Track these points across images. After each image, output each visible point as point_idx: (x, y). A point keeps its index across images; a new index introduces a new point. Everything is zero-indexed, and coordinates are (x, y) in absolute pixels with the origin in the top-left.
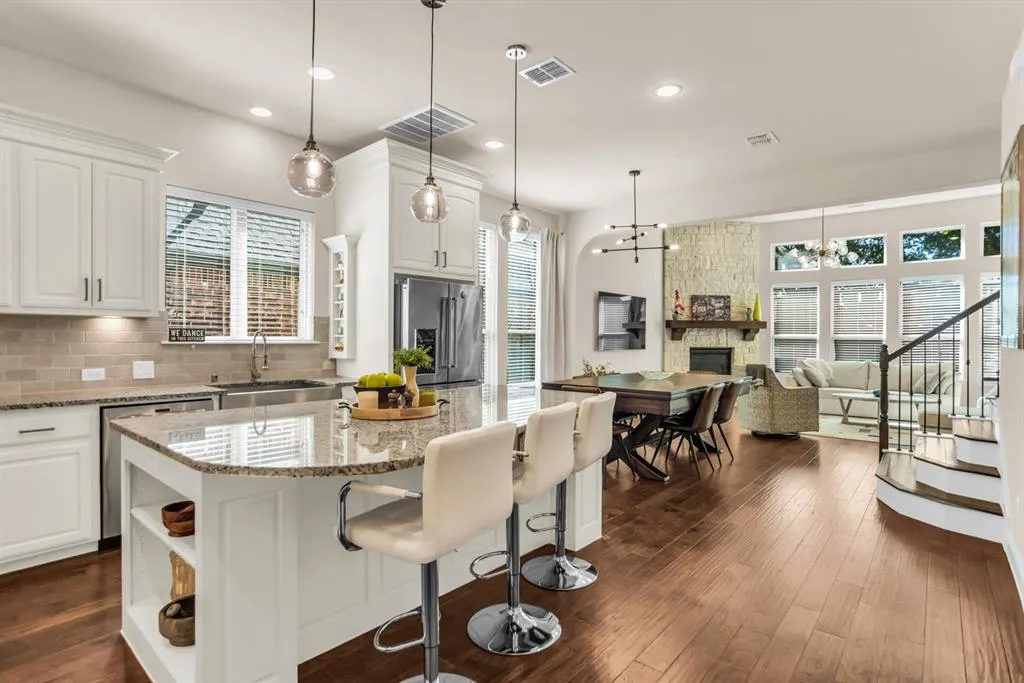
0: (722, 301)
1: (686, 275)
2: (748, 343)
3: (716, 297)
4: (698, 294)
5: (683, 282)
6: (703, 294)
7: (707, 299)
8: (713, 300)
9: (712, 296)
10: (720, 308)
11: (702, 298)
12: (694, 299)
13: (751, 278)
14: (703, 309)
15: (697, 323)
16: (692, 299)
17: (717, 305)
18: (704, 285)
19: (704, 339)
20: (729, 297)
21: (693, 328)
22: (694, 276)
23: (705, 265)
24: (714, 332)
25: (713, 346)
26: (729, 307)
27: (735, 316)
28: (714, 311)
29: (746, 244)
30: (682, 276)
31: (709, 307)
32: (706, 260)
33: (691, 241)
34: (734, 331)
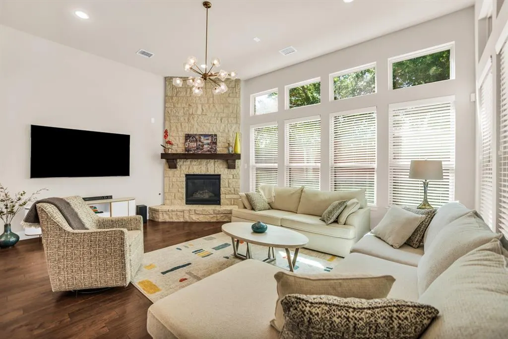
0: (210, 138)
1: (182, 119)
2: (232, 170)
3: (205, 136)
4: (191, 133)
5: (179, 124)
6: (195, 133)
7: (197, 137)
8: (202, 138)
9: (201, 135)
10: (208, 144)
11: (194, 136)
12: (188, 137)
13: (234, 121)
14: (194, 145)
15: (188, 155)
16: (186, 137)
17: (206, 142)
18: (196, 126)
19: (195, 168)
20: (216, 135)
21: (187, 159)
22: (188, 119)
23: (196, 111)
24: (204, 162)
25: (203, 173)
26: (215, 143)
27: (220, 149)
28: (203, 146)
29: (231, 95)
30: (178, 120)
31: (199, 143)
32: (197, 107)
33: (186, 93)
34: (220, 161)
